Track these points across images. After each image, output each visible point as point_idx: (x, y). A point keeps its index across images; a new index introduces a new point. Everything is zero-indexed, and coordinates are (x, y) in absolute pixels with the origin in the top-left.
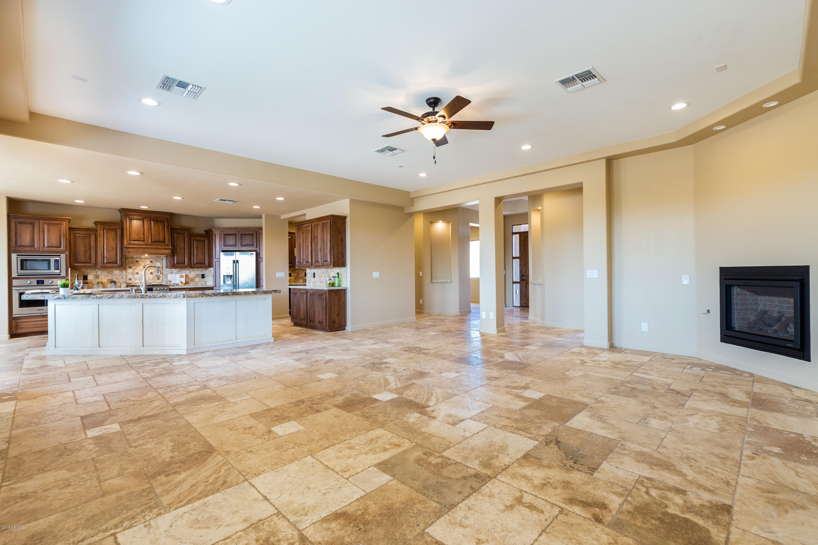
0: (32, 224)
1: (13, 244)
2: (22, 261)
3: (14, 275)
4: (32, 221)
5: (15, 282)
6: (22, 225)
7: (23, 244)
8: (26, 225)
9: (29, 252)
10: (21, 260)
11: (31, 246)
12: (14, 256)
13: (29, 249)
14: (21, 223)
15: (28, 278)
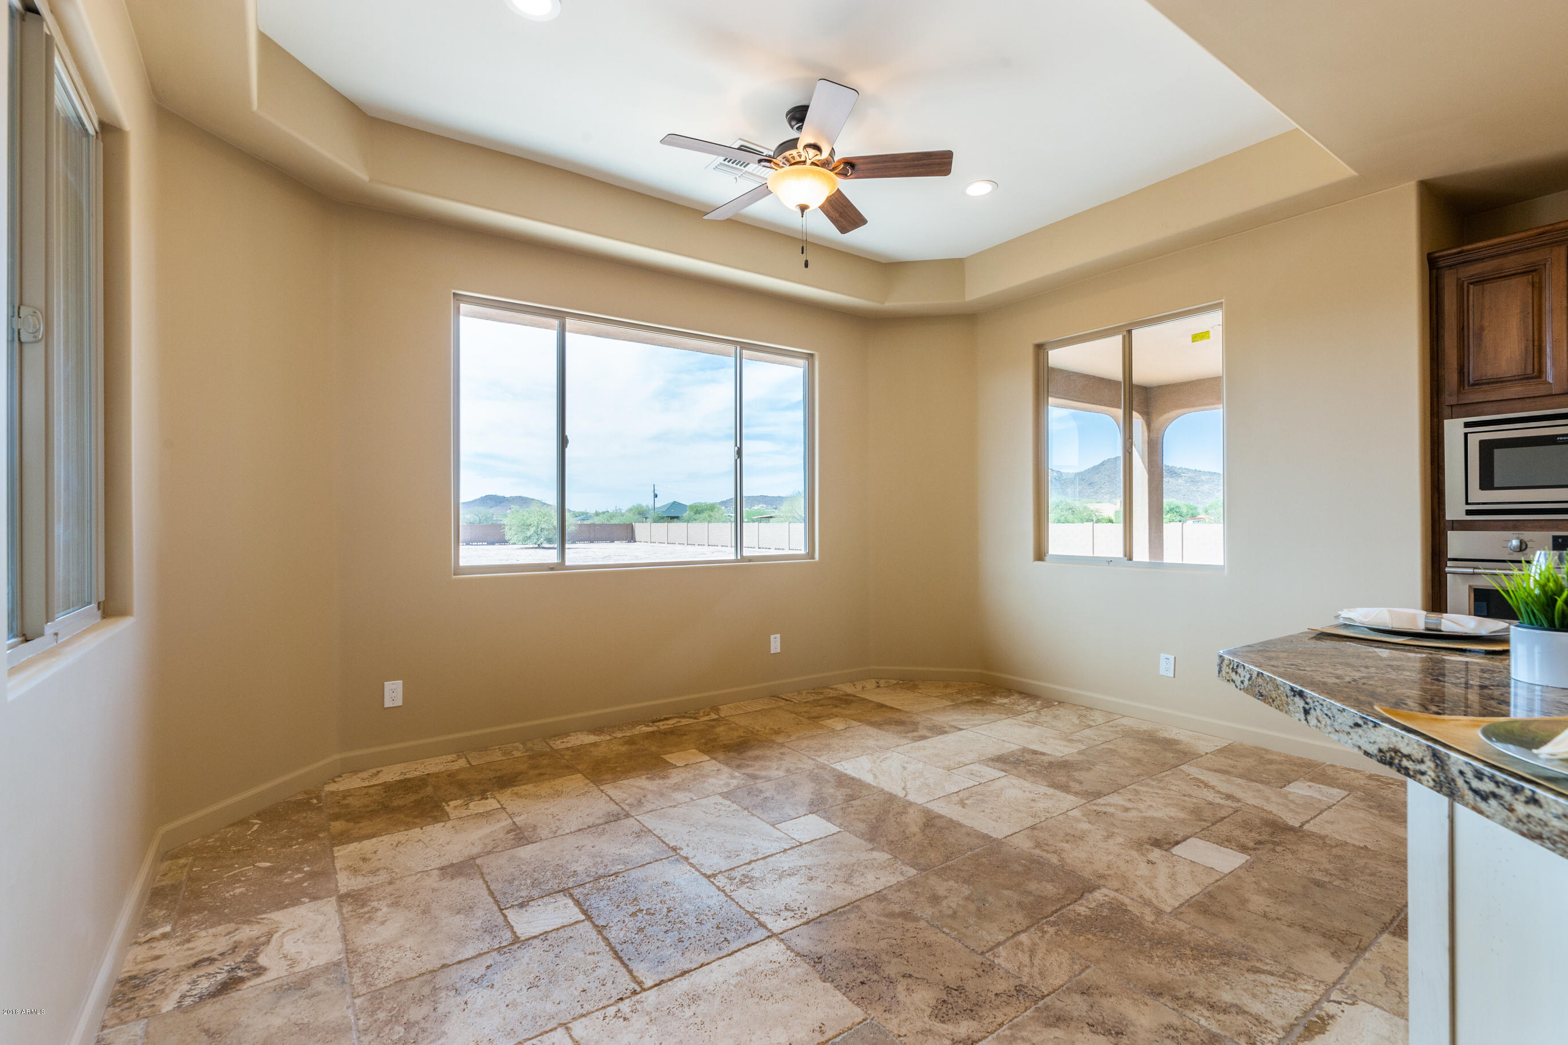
0: (1533, 272)
1: (1451, 377)
2: (1487, 448)
3: (1454, 509)
4: (1533, 257)
5: (1457, 543)
6: (1487, 286)
7: (1491, 371)
8: (1505, 283)
9: (1518, 404)
10: (1483, 444)
11: (1524, 378)
12: (1453, 429)
13: (1515, 391)
14: (1480, 281)
15: (1515, 526)
